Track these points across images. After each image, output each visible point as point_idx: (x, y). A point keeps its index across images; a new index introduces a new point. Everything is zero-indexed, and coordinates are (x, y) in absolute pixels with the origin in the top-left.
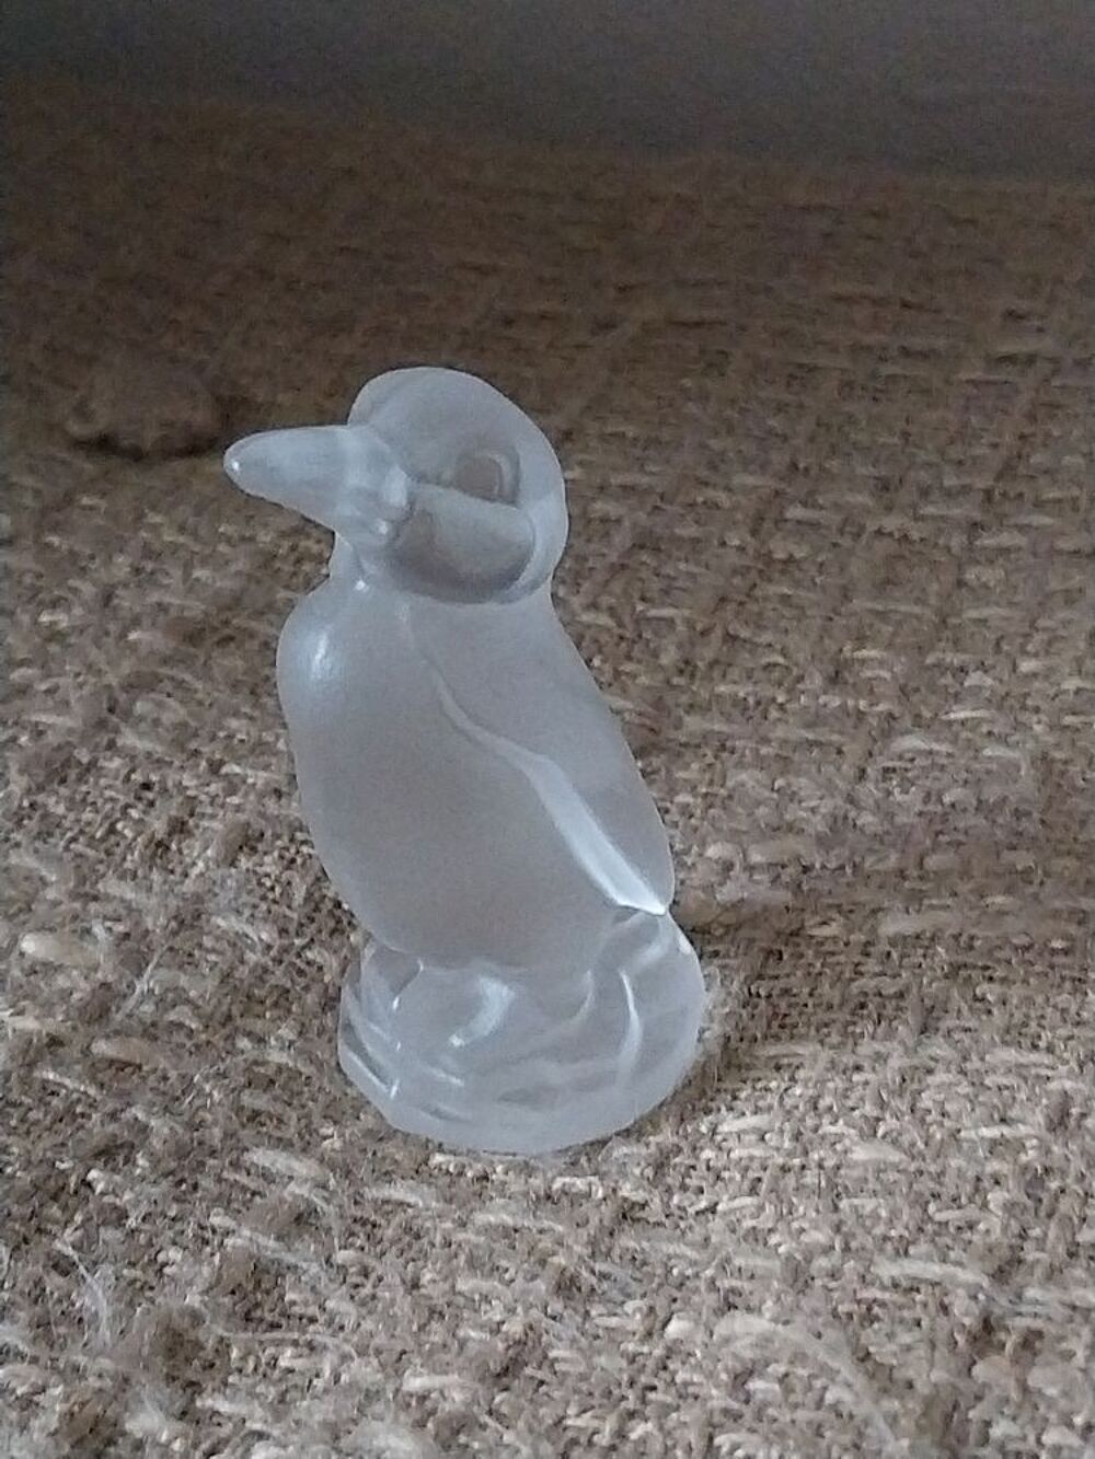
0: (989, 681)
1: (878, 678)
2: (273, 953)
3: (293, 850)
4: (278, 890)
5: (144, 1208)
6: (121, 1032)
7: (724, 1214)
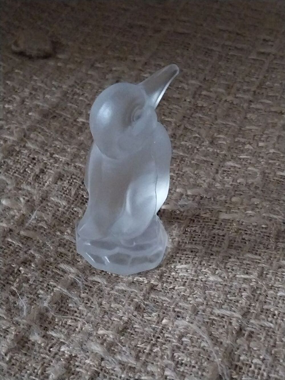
0: (251, 148)
1: (223, 143)
2: (66, 208)
3: (71, 180)
4: (68, 191)
5: (34, 278)
6: (28, 229)
7: (177, 290)
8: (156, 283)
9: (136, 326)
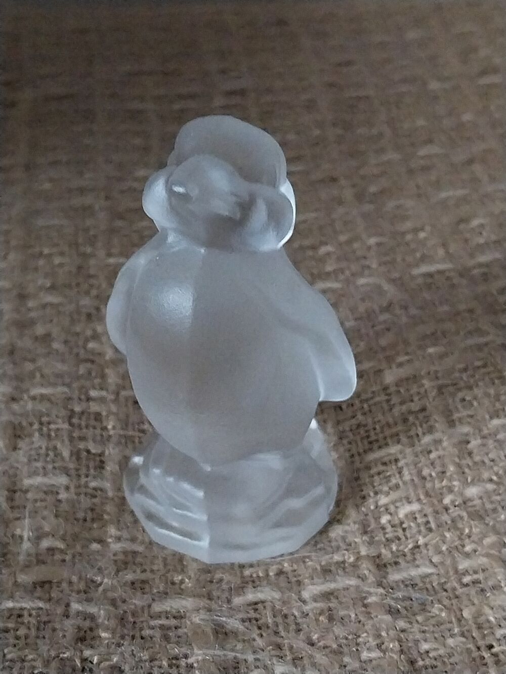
2: (72, 490)
3: (45, 429)
4: (51, 454)
6: (27, 566)
7: (426, 545)
8: (373, 552)
9: (425, 646)
